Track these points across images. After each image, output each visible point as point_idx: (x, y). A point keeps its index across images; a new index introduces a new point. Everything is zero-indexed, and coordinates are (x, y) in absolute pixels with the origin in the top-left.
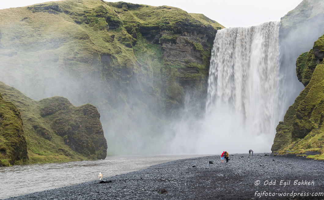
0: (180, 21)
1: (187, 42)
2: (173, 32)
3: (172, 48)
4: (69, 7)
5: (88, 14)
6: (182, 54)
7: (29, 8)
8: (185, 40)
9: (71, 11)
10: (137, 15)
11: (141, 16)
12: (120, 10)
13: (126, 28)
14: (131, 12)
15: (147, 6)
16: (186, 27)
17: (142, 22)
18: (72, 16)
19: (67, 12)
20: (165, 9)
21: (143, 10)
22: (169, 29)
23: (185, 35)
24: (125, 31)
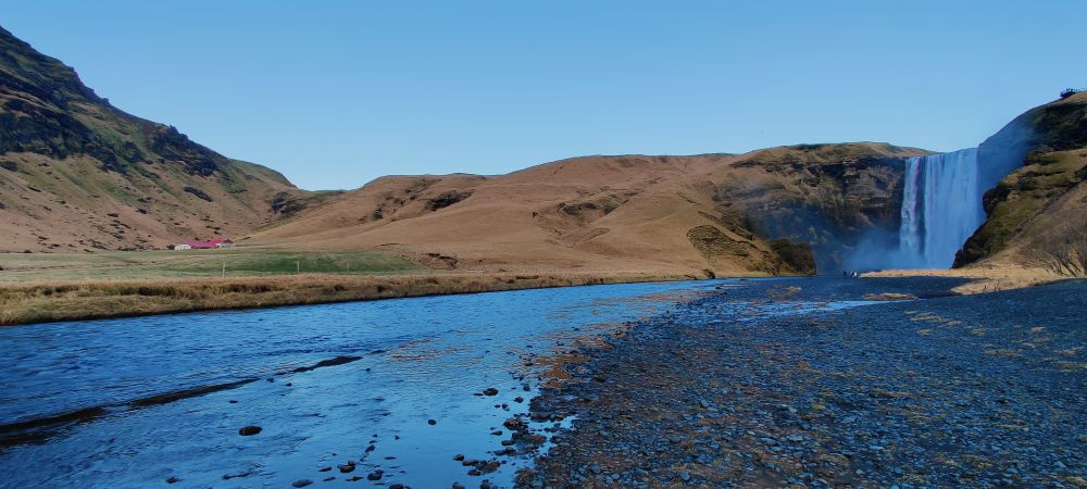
0: (863, 157)
1: (871, 176)
2: (856, 168)
5: (775, 163)
7: (731, 165)
8: (869, 174)
9: (762, 162)
10: (818, 155)
11: (823, 156)
12: (801, 152)
13: (809, 169)
14: (813, 153)
15: (828, 145)
16: (868, 161)
17: (824, 161)
18: (764, 166)
19: (759, 164)
20: (846, 147)
21: (824, 150)
22: (852, 166)
23: (868, 169)
24: (808, 172)
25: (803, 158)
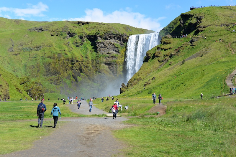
0: (107, 33)
1: (111, 44)
2: (102, 38)
3: (102, 46)
4: (49, 27)
5: (57, 31)
6: (108, 49)
8: (109, 42)
9: (49, 29)
11: (88, 29)
13: (79, 36)
14: (84, 27)
15: (93, 23)
16: (110, 36)
17: (88, 32)
18: (50, 32)
19: (47, 30)
20: (101, 25)
21: (90, 25)
23: (109, 39)
24: (77, 38)
25: (77, 30)
